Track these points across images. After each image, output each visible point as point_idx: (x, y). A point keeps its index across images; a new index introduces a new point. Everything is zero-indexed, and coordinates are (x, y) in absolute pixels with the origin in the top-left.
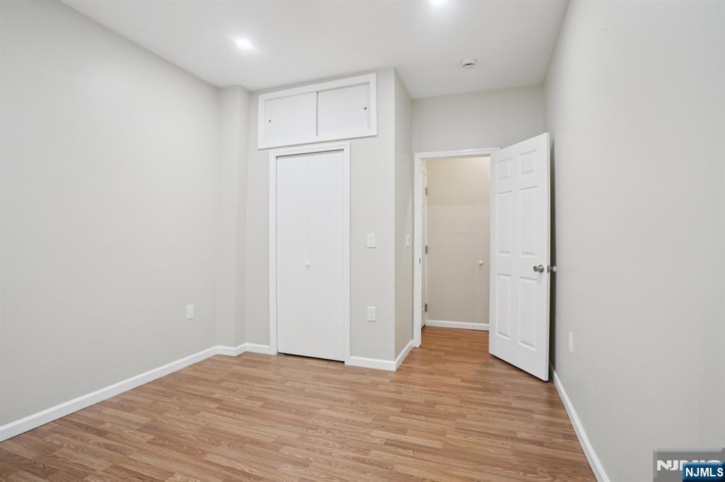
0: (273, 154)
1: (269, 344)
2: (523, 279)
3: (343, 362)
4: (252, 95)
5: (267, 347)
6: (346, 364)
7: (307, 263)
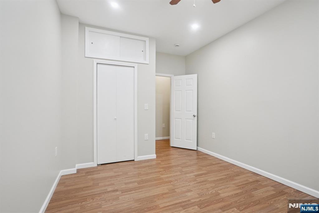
0: (95, 62)
1: (93, 161)
2: (187, 120)
3: (134, 160)
4: (82, 25)
5: (93, 163)
6: (135, 160)
7: (116, 118)
